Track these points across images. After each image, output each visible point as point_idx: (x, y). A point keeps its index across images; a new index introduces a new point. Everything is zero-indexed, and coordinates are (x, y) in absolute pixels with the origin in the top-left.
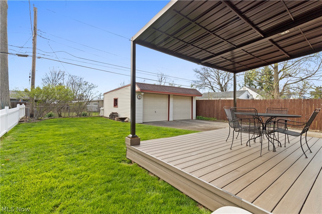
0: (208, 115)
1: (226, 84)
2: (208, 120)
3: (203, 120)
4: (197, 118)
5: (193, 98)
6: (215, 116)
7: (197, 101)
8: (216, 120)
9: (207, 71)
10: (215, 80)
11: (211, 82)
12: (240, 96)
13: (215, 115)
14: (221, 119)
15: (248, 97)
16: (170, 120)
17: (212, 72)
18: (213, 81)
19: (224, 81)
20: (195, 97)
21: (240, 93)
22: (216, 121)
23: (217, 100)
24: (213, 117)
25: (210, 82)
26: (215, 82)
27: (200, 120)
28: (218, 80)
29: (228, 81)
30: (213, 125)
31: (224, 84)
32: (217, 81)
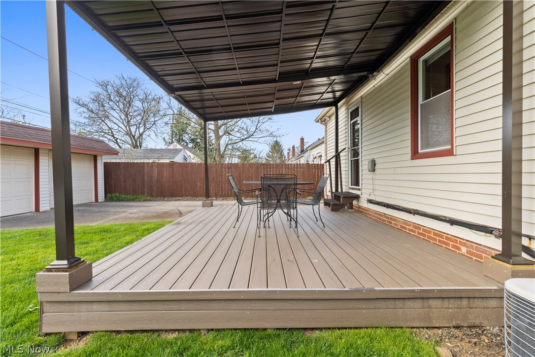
0: (131, 191)
1: (141, 135)
2: (133, 200)
3: (122, 201)
4: (107, 199)
5: (98, 158)
6: (146, 192)
7: (106, 165)
8: (149, 198)
9: (103, 106)
10: (119, 126)
11: (113, 130)
12: (175, 157)
13: (146, 190)
14: (158, 196)
15: (185, 159)
16: (41, 209)
17: (114, 110)
18: (116, 127)
19: (138, 130)
20: (102, 156)
21: (175, 153)
22: (150, 200)
23: (148, 163)
24: (143, 193)
25: (110, 129)
26: (120, 129)
27: (116, 201)
28: (126, 127)
29: (144, 131)
30: (153, 208)
31: (137, 134)
32: (125, 129)
